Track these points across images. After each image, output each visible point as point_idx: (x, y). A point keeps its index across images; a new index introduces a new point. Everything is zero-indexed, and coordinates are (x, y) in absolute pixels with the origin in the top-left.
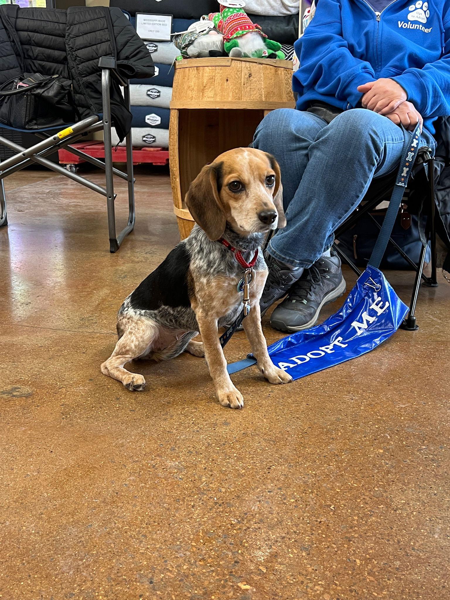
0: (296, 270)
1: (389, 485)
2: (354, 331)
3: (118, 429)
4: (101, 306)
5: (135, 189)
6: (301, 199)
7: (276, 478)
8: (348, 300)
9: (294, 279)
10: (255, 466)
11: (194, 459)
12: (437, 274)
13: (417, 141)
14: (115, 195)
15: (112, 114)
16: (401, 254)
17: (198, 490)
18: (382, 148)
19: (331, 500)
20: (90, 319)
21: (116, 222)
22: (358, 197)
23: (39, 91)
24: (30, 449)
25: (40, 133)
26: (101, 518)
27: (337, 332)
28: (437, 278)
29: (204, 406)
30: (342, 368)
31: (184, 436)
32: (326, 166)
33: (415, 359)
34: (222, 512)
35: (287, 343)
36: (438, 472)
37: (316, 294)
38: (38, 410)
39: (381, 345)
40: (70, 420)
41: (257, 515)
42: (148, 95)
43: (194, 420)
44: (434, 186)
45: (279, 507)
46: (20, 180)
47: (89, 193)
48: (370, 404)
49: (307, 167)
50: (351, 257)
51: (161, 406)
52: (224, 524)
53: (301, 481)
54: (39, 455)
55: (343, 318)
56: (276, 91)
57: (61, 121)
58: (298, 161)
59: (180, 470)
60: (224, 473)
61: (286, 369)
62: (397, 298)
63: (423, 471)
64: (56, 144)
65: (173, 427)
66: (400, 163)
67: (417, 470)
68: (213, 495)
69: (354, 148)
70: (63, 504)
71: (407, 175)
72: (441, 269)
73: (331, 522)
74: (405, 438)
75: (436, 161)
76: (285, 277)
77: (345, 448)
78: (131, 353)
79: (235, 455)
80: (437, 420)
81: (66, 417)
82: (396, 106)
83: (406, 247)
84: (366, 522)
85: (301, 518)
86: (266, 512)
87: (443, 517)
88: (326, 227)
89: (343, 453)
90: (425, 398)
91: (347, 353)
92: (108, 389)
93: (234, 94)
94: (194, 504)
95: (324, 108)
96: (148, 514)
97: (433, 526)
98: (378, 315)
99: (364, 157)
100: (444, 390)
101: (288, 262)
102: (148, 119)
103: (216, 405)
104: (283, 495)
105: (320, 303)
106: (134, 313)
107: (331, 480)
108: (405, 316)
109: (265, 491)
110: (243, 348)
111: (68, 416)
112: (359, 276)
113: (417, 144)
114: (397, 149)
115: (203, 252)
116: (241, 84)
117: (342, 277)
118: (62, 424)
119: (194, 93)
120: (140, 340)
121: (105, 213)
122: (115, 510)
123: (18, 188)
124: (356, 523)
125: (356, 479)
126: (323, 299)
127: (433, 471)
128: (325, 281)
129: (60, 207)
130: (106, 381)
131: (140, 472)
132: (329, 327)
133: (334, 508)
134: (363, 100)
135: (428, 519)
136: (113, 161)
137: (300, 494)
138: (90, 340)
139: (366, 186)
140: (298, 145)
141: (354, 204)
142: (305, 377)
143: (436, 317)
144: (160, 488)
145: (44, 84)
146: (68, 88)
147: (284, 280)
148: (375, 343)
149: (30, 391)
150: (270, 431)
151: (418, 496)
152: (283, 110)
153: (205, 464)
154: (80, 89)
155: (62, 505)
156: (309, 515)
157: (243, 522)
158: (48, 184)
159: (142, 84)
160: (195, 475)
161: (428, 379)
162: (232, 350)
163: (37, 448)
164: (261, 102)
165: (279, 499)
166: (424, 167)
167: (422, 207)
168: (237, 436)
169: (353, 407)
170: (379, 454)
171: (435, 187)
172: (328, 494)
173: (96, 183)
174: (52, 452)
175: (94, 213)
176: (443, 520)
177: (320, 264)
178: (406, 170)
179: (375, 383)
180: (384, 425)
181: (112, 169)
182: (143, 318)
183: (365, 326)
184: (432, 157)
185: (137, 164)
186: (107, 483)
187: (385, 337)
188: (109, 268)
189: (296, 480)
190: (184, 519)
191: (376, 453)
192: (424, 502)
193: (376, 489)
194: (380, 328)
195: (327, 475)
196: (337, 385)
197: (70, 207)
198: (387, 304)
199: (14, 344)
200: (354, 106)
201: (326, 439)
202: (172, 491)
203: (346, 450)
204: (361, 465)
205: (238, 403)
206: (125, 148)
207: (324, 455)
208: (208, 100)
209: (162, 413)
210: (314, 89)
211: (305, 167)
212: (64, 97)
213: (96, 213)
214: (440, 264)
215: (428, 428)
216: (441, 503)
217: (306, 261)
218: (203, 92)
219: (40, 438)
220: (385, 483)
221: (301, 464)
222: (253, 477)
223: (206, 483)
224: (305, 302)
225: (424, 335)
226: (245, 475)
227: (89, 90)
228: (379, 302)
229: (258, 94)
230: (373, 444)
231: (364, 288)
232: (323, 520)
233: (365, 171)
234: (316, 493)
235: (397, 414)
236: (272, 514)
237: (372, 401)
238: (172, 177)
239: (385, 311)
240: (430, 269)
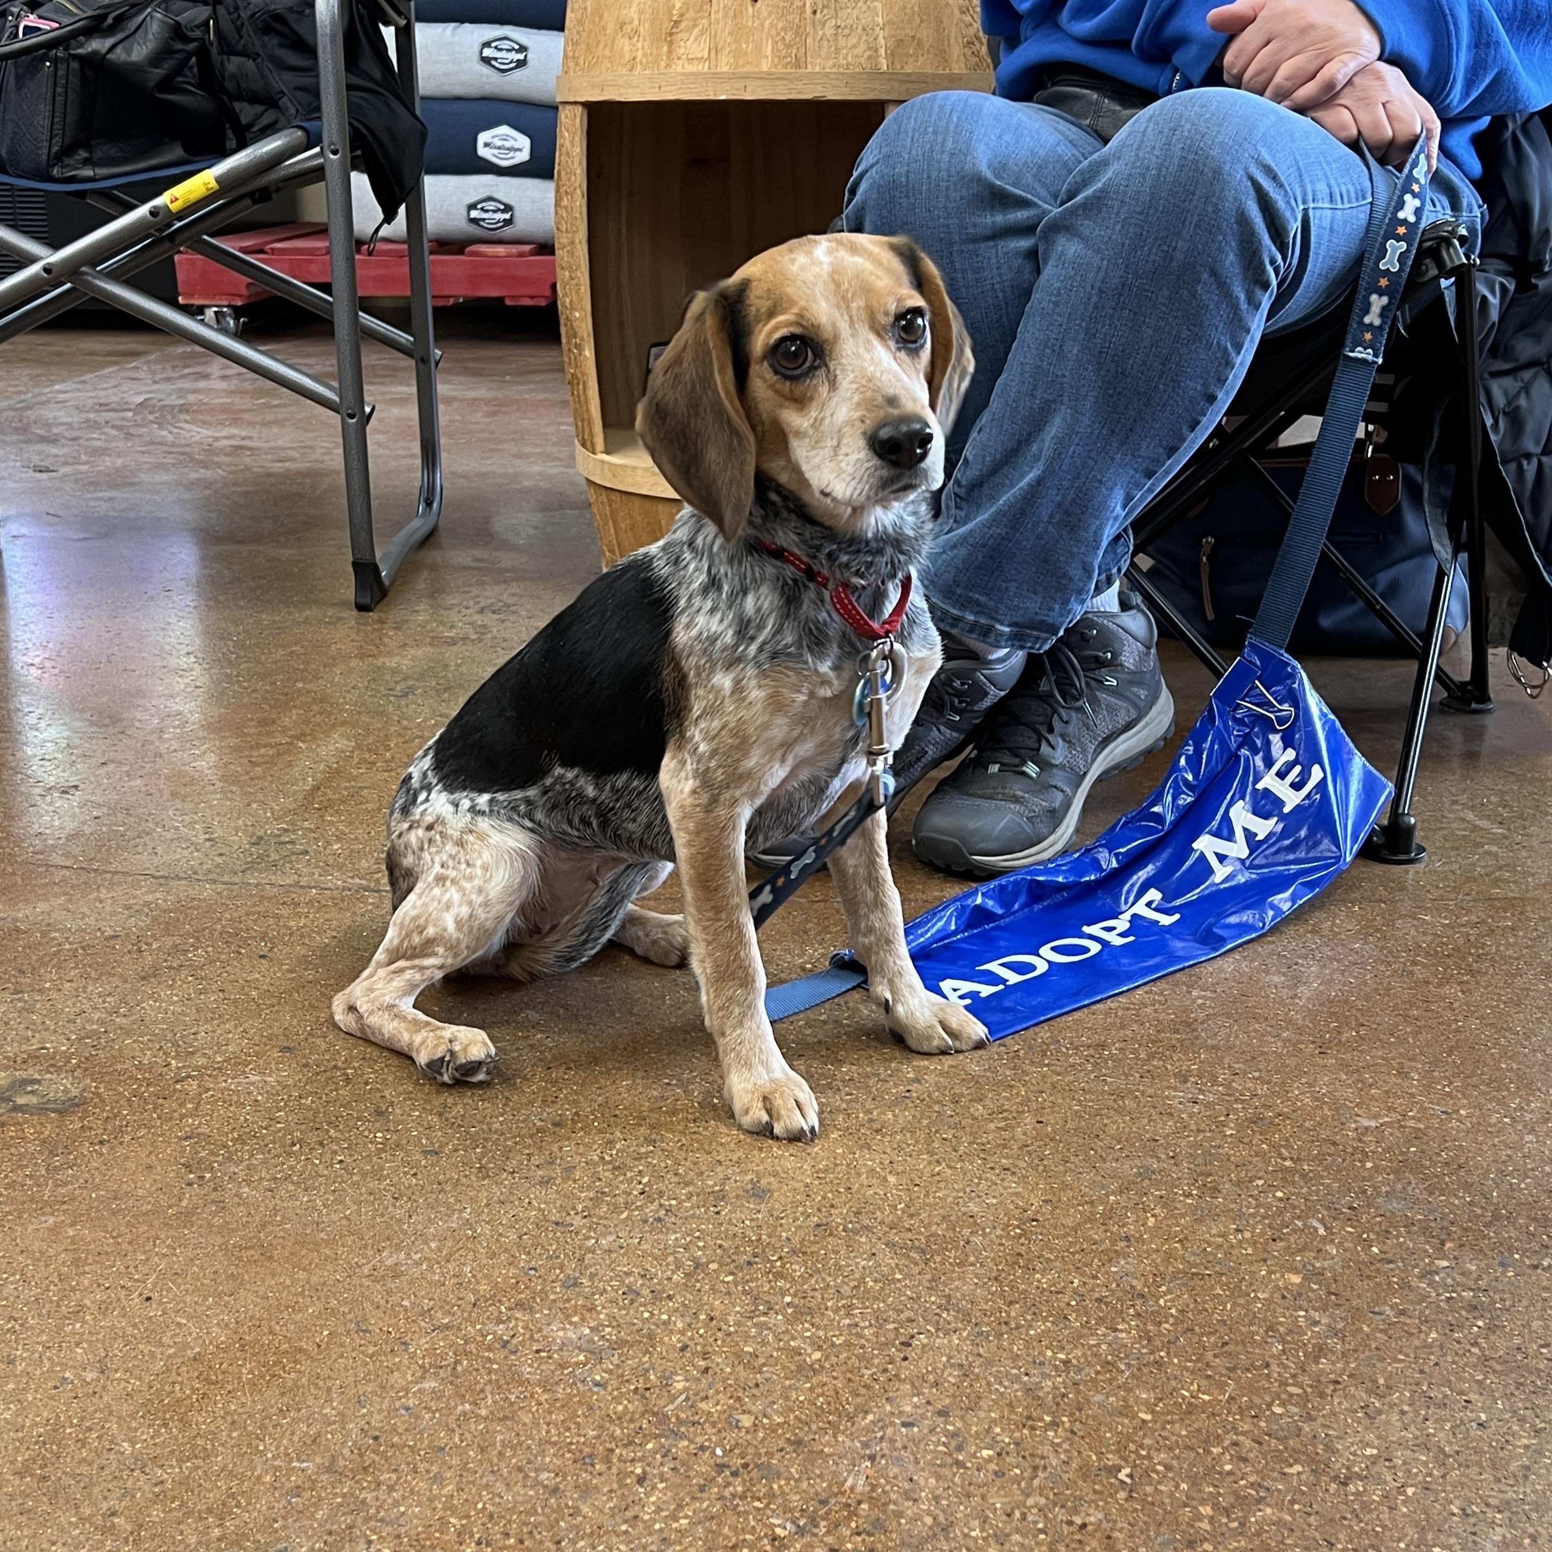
0: (1001, 660)
1: (1322, 1395)
2: (1203, 869)
3: (382, 1215)
4: (325, 794)
5: (442, 389)
6: (1015, 410)
7: (931, 1378)
8: (1183, 761)
9: (992, 690)
10: (859, 1336)
11: (646, 1315)
12: (1491, 670)
13: (1417, 203)
14: (368, 410)
15: (356, 124)
16: (1367, 602)
17: (659, 1422)
18: (1295, 226)
19: (1121, 1449)
20: (283, 839)
21: (374, 504)
22: (1212, 399)
23: (98, 45)
24: (73, 1289)
25: (105, 194)
26: (320, 1525)
27: (1143, 874)
28: (1491, 681)
29: (683, 1133)
30: (1161, 994)
31: (611, 1238)
32: (1101, 291)
33: (1414, 963)
34: (743, 1497)
35: (968, 911)
36: (1493, 1348)
37: (1069, 742)
38: (102, 1154)
39: (1298, 915)
40: (215, 1190)
41: (864, 1506)
42: (487, 61)
43: (645, 1180)
44: (1478, 362)
45: (939, 1478)
46: (41, 362)
47: (285, 405)
48: (1257, 1119)
49: (1035, 296)
50: (1194, 613)
51: (531, 1136)
52: (748, 1537)
53: (1016, 1386)
54: (104, 1309)
55: (1163, 824)
56: (926, 34)
57: (178, 152)
58: (1000, 275)
59: (597, 1356)
60: (750, 1363)
61: (968, 1001)
62: (1350, 752)
63: (1441, 1347)
64: (161, 230)
65: (574, 1208)
66: (1358, 277)
67: (1417, 1343)
68: (709, 1440)
69: (1197, 226)
70: (188, 1477)
71: (1383, 323)
72: (1503, 651)
73: (1120, 1525)
74: (1377, 1234)
75: (1484, 271)
76: (963, 684)
77: (1171, 1269)
78: (440, 950)
79: (788, 1299)
80: (1488, 1171)
81: (202, 1178)
82: (1341, 79)
83: (1383, 579)
84: (1242, 1525)
85: (1017, 1514)
86: (894, 1496)
87: (1508, 1503)
88: (1103, 506)
89: (1164, 1288)
90: (1449, 1094)
91: (1178, 945)
92: (348, 1080)
93: (780, 46)
94: (644, 1472)
95: (1092, 88)
96: (484, 1508)
97: (1474, 1534)
98: (1286, 810)
99: (1231, 257)
100: (1515, 1066)
101: (971, 631)
102: (487, 145)
103: (723, 1129)
104: (954, 1435)
105: (1085, 774)
106: (451, 808)
107: (1121, 1380)
108: (1378, 815)
109: (892, 1424)
110: (819, 933)
111: (208, 1175)
112: (1219, 675)
113: (1418, 212)
114: (1348, 230)
115: (720, 589)
116: (803, 12)
117: (1159, 682)
118: (184, 1203)
119: (640, 45)
120: (478, 900)
121: (338, 473)
122: (369, 1496)
123: (36, 390)
124: (1208, 1528)
125: (1209, 1377)
126: (1093, 761)
127: (1475, 1344)
128: (1102, 696)
129: (183, 454)
130: (343, 1051)
131: (457, 1362)
132: (1117, 855)
133: (1130, 1476)
134: (1229, 58)
135: (1456, 1511)
136: (360, 294)
137: (1013, 1431)
138: (285, 911)
139: (1238, 360)
140: (1000, 219)
141: (1198, 423)
142: (1031, 1031)
143: (1488, 818)
144: (526, 1419)
145: (115, 19)
146: (198, 33)
147: (959, 694)
148: (1273, 907)
149: (74, 1092)
150: (911, 1216)
151: (1421, 1430)
152: (947, 98)
153: (682, 1333)
154: (241, 37)
155: (183, 1483)
156: (1043, 1501)
157: (815, 1531)
158: (140, 374)
159: (462, 22)
160: (647, 1371)
161: (1458, 1031)
162: (779, 942)
163: (99, 1285)
164: (876, 74)
165: (941, 1448)
166: (1441, 296)
167: (1436, 434)
168: (795, 1233)
169: (1199, 1131)
170: (1286, 1288)
171: (1480, 362)
172: (1110, 1430)
173: (310, 372)
174: (149, 1299)
175: (299, 473)
176: (1507, 1514)
177: (1085, 639)
178: (1378, 302)
179: (1276, 1046)
180: (1305, 1190)
181: (357, 315)
182: (484, 824)
183: (1238, 849)
184: (1468, 257)
185: (452, 301)
186: (340, 1403)
187: (1311, 885)
188: (354, 663)
189: (1001, 1383)
190: (609, 1524)
191: (1278, 1288)
192: (1443, 1452)
193: (1278, 1410)
194: (1291, 857)
195: (1108, 1363)
196: (1143, 1055)
197: (217, 455)
198: (1316, 773)
199: (18, 930)
200: (1196, 78)
201: (1102, 1241)
202: (568, 1429)
203: (1174, 1277)
204: (1222, 1330)
205: (797, 1121)
206: (405, 247)
207: (1097, 1295)
208: (690, 68)
209: (535, 1160)
210: (1056, 25)
211: (1026, 294)
212: (185, 63)
213: (309, 473)
214: (1502, 634)
215: (1456, 1196)
216: (1501, 1455)
217: (1034, 629)
218: (670, 44)
219: (107, 1253)
220: (1309, 1390)
221: (1018, 1328)
222: (849, 1375)
223: (687, 1399)
224: (1031, 769)
225: (1446, 878)
226: (822, 1367)
227: (272, 41)
228: (1290, 766)
229: (862, 47)
230: (1265, 1256)
231: (1237, 721)
232: (1092, 1519)
233: (1235, 307)
234: (1067, 1425)
235: (1350, 1150)
236: (915, 1500)
237: (1264, 1106)
238: (569, 343)
239: (1308, 796)
240: (1466, 653)
